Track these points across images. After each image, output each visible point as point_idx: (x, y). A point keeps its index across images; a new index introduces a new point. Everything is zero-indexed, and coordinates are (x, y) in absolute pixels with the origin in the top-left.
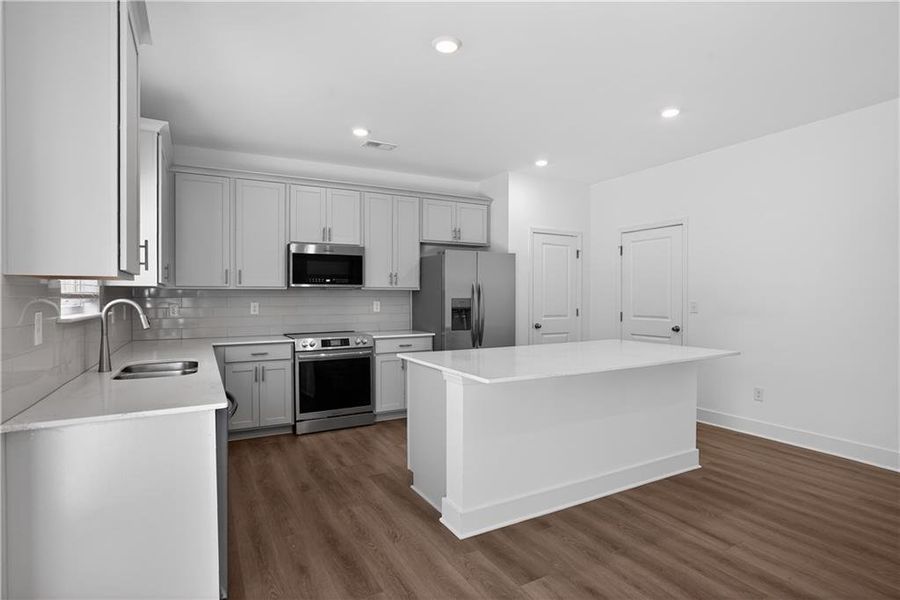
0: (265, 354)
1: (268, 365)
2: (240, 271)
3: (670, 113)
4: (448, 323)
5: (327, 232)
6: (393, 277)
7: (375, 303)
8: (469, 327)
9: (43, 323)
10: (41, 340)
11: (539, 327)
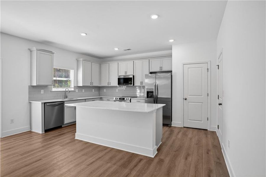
0: (109, 100)
2: (110, 83)
4: (146, 96)
5: (126, 72)
6: (141, 83)
9: (44, 91)
10: (43, 93)
11: (186, 99)
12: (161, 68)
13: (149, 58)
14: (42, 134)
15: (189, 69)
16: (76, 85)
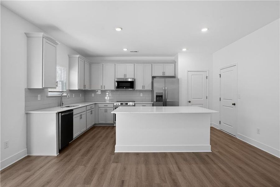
0: (107, 106)
1: (108, 109)
2: (104, 86)
3: (205, 30)
4: (155, 100)
5: (125, 75)
6: (143, 87)
7: (141, 94)
8: (162, 101)
9: (41, 96)
10: (40, 99)
11: (190, 102)
12: (164, 73)
13: (152, 63)
14: (57, 156)
15: (193, 76)
16: (68, 89)
